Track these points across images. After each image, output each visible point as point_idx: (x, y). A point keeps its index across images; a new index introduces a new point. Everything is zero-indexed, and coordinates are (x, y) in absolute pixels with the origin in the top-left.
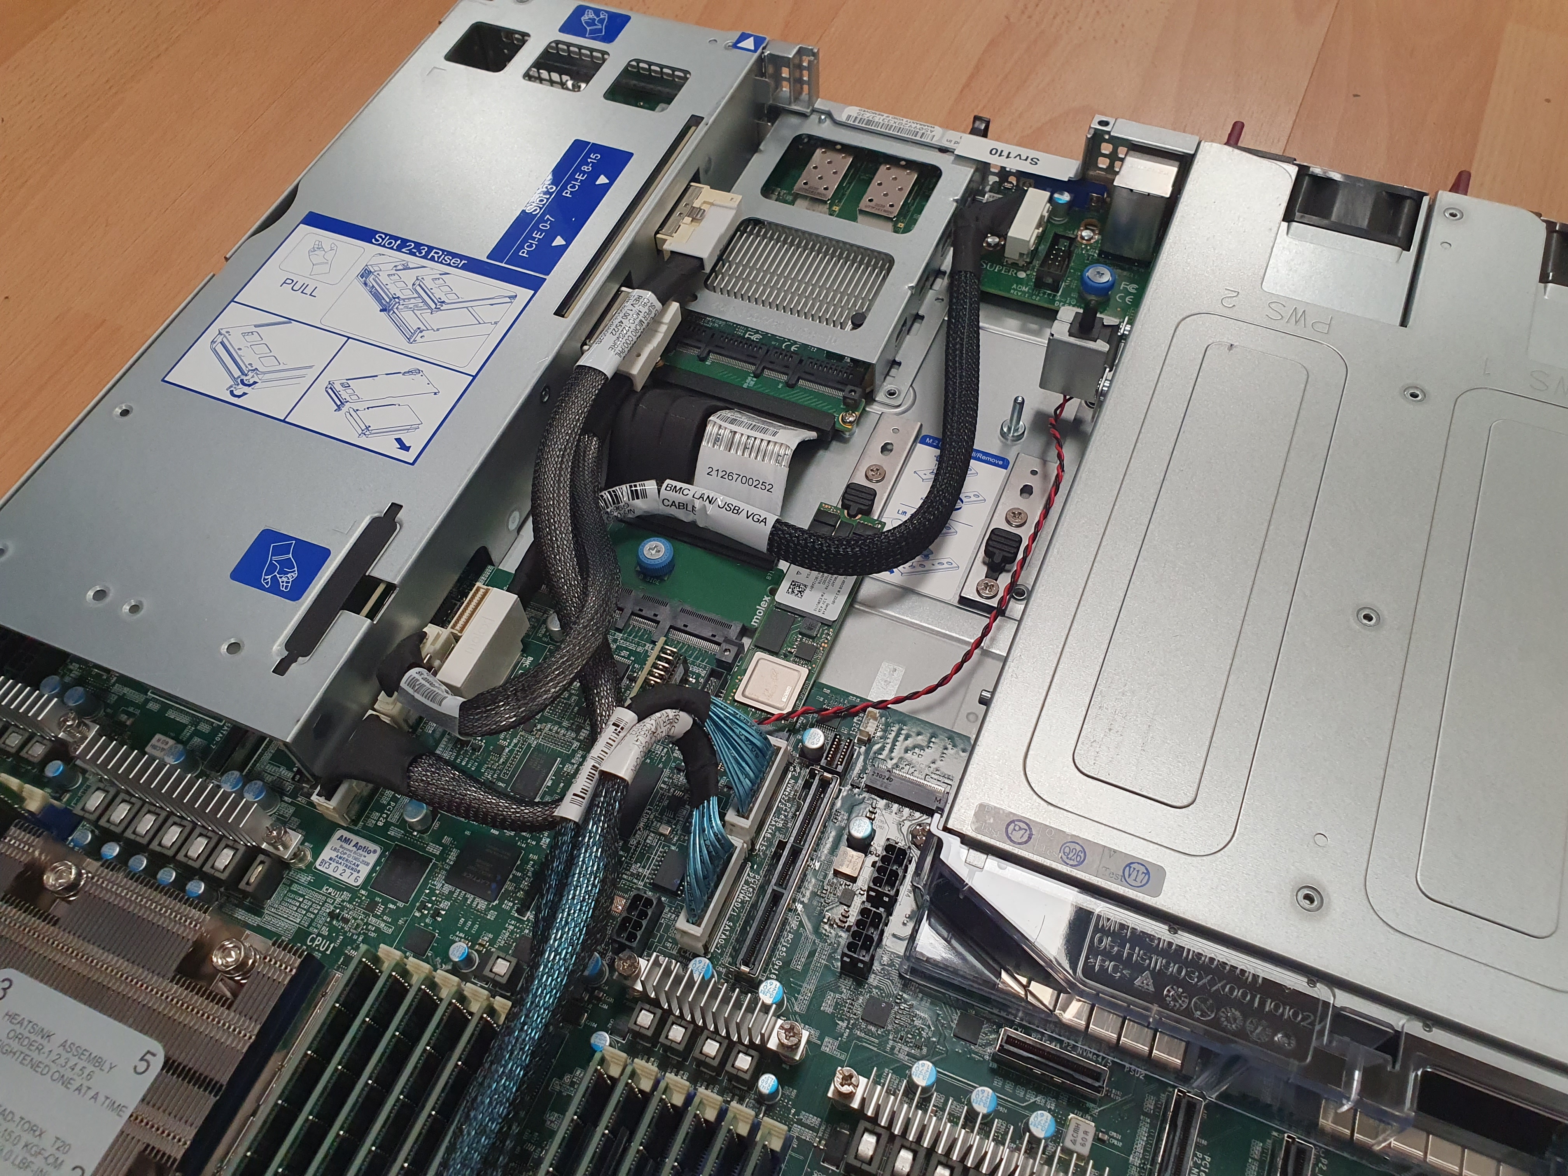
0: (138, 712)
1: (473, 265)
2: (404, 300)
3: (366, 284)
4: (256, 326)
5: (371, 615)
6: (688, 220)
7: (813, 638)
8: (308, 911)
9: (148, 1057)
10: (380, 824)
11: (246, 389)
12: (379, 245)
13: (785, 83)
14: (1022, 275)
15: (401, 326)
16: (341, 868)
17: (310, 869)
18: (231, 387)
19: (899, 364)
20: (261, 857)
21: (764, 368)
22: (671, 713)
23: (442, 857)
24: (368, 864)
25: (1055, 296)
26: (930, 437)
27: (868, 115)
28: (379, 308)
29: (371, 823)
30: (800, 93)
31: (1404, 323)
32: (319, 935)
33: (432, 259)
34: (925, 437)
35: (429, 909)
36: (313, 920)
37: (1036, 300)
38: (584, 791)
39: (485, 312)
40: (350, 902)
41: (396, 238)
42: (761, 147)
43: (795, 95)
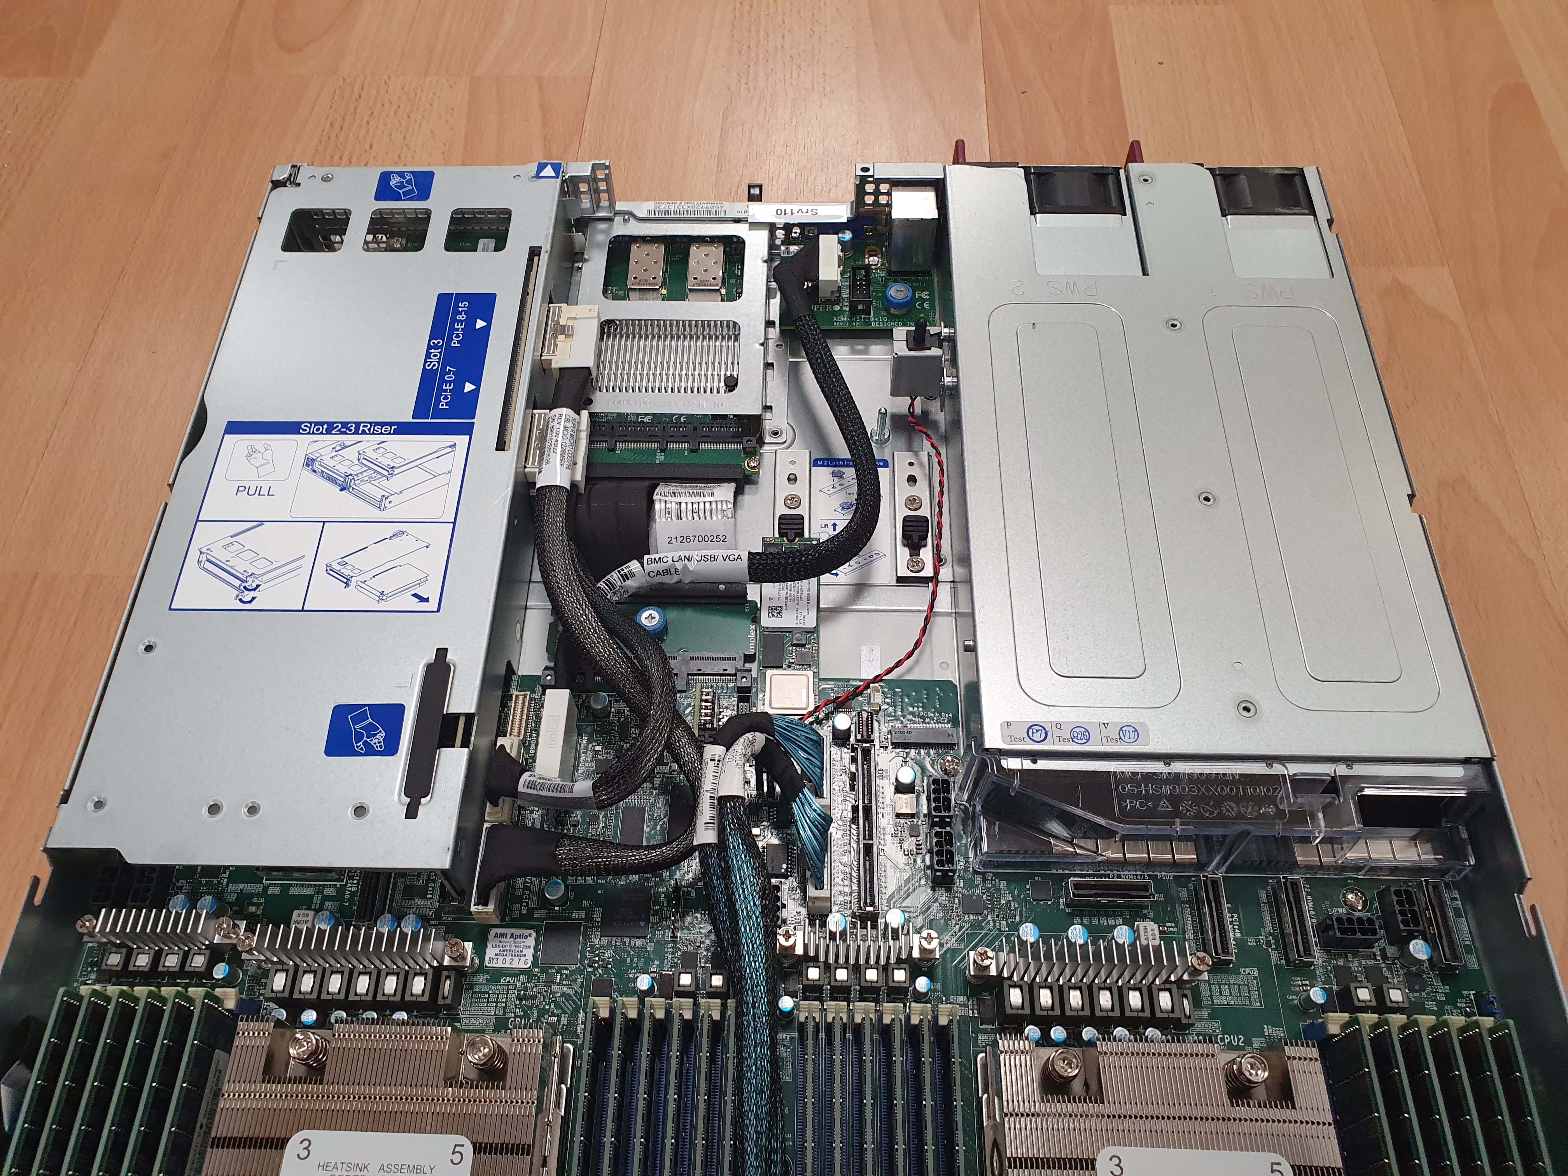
0: (263, 900)
1: (402, 428)
2: (357, 475)
3: (314, 471)
4: (231, 537)
5: (465, 744)
6: (561, 338)
7: (804, 646)
8: (497, 1002)
9: (458, 1149)
10: (525, 912)
11: (253, 594)
12: (309, 433)
13: (582, 196)
14: (837, 308)
15: (365, 498)
16: (508, 958)
17: (481, 969)
18: (237, 596)
19: (771, 408)
20: (445, 973)
21: (667, 442)
22: (749, 735)
23: (589, 918)
24: (529, 947)
25: (869, 318)
26: (820, 460)
27: (663, 207)
28: (338, 489)
29: (516, 914)
30: (599, 200)
31: (1145, 272)
32: (515, 1017)
33: (364, 432)
34: (816, 460)
35: (597, 962)
36: (505, 1008)
37: (857, 325)
38: (712, 818)
39: (434, 465)
40: (529, 982)
41: (322, 424)
42: (586, 257)
43: (596, 204)
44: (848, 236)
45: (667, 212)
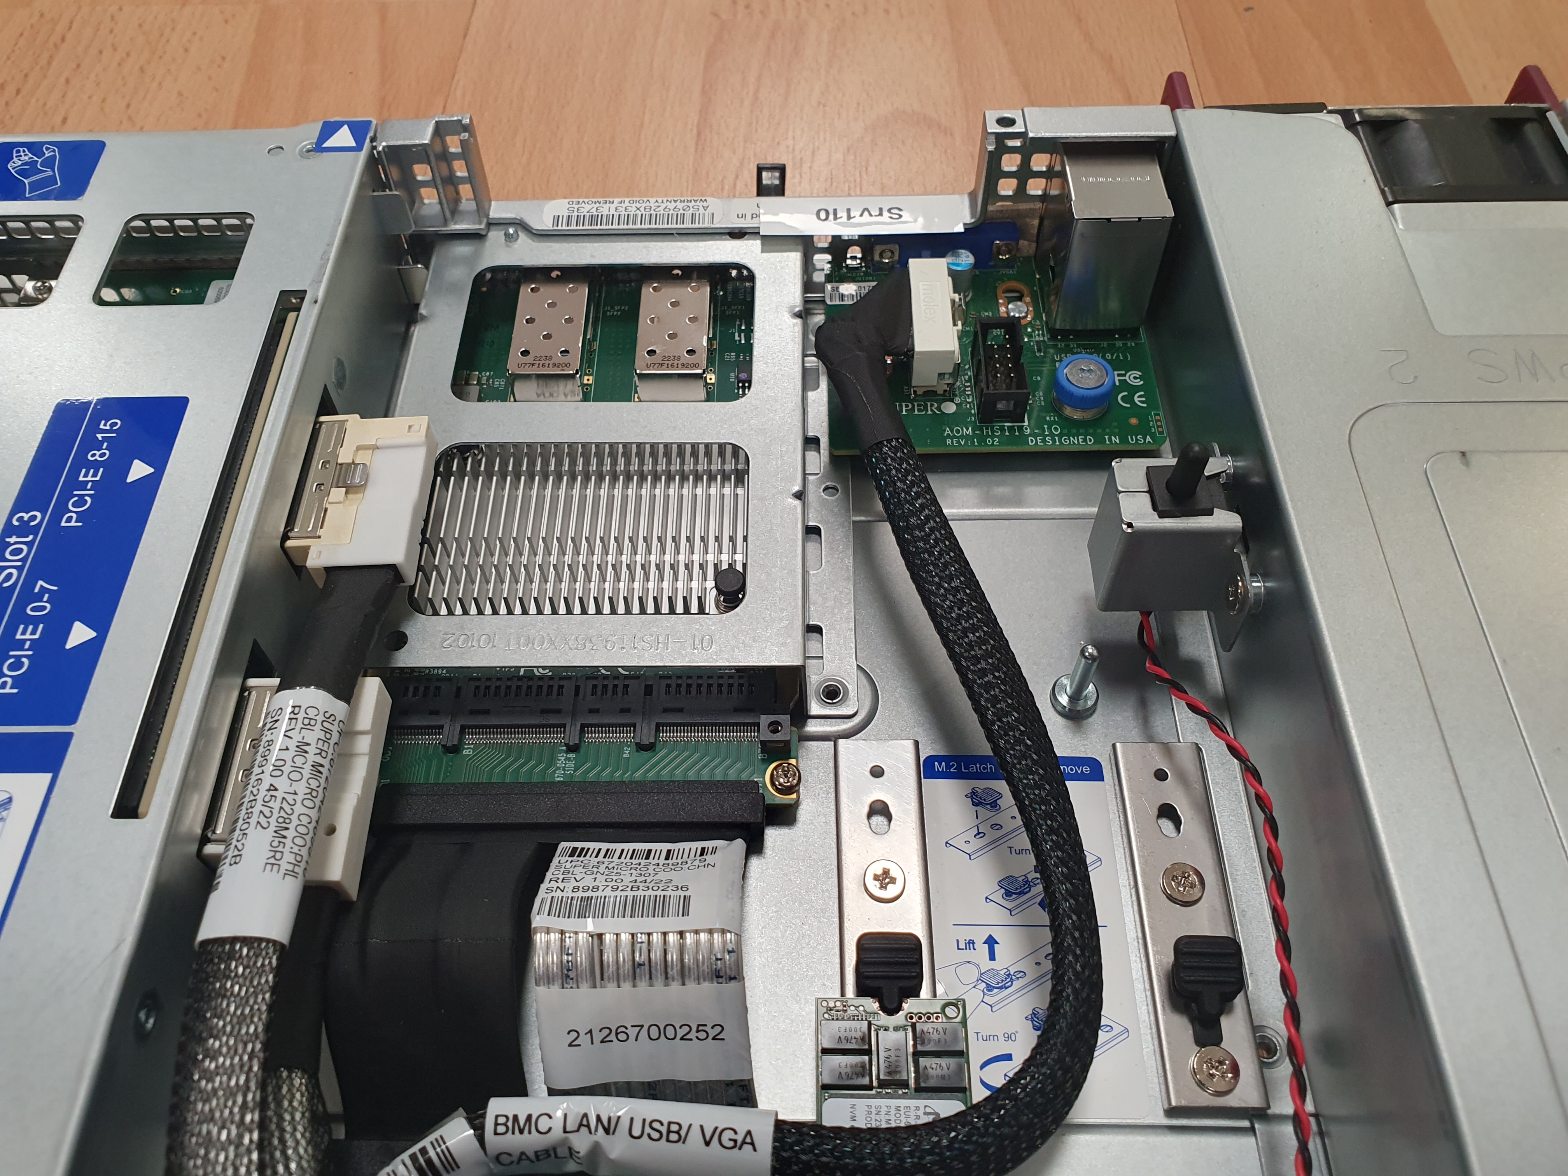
6: (337, 493)
13: (424, 191)
14: (950, 408)
19: (819, 630)
21: (582, 728)
25: (1021, 428)
26: (940, 759)
30: (457, 200)
34: (930, 760)
37: (994, 444)
43: (452, 207)
44: (966, 259)
45: (593, 219)
